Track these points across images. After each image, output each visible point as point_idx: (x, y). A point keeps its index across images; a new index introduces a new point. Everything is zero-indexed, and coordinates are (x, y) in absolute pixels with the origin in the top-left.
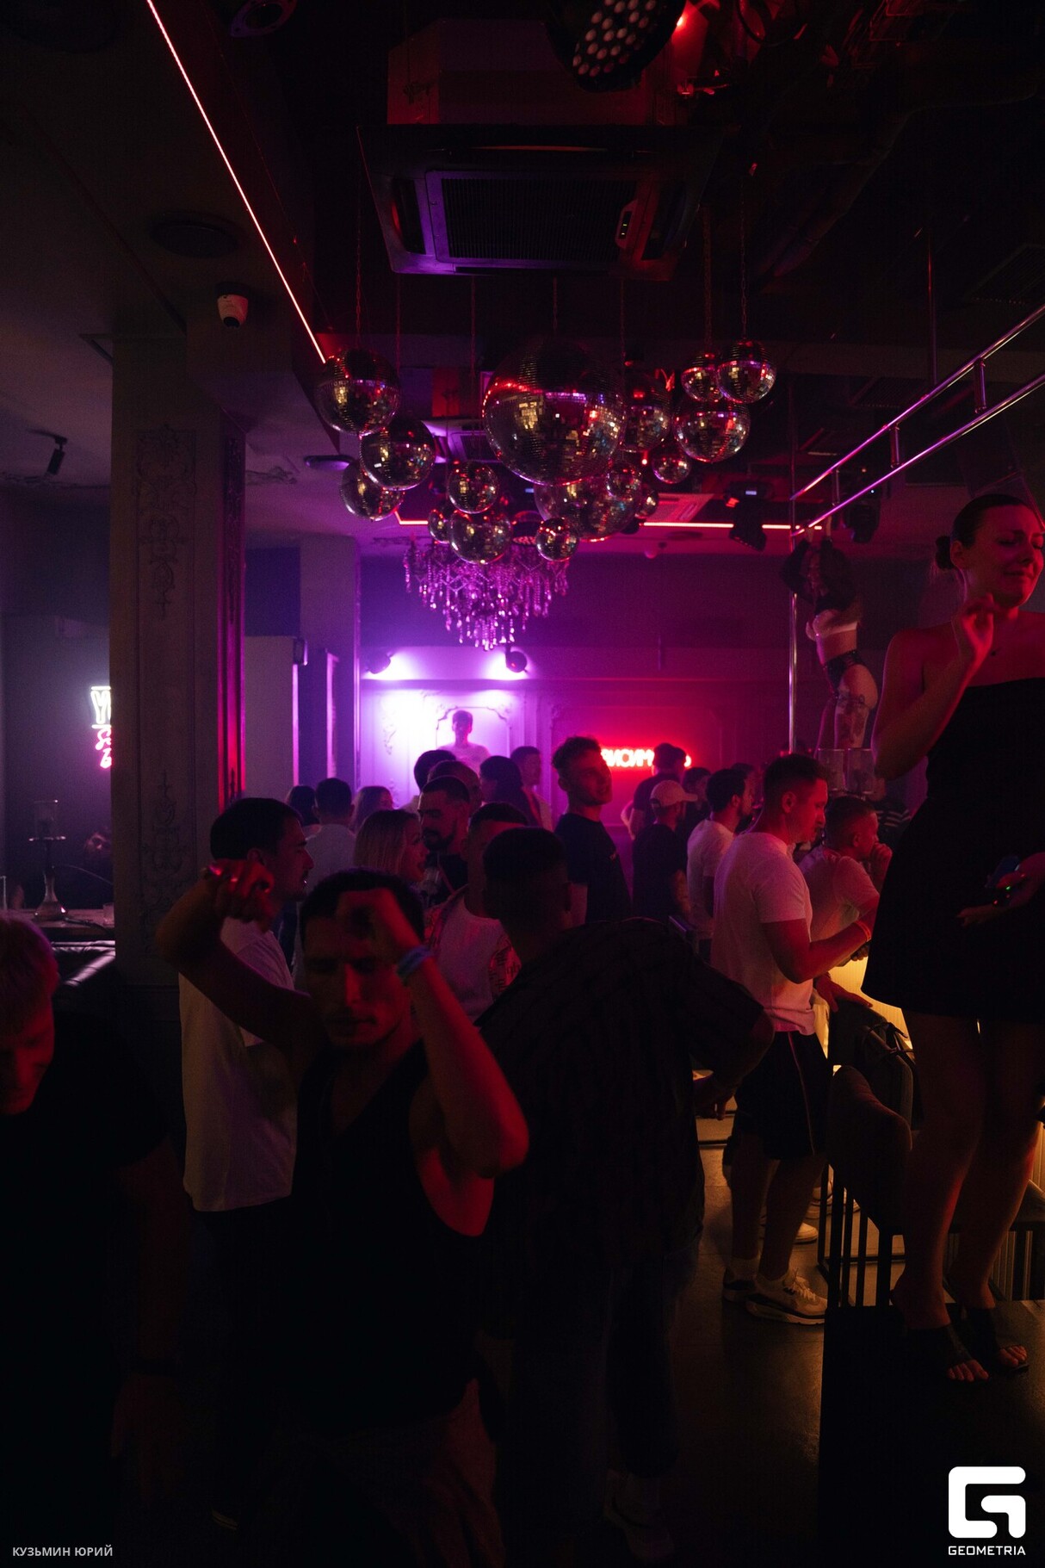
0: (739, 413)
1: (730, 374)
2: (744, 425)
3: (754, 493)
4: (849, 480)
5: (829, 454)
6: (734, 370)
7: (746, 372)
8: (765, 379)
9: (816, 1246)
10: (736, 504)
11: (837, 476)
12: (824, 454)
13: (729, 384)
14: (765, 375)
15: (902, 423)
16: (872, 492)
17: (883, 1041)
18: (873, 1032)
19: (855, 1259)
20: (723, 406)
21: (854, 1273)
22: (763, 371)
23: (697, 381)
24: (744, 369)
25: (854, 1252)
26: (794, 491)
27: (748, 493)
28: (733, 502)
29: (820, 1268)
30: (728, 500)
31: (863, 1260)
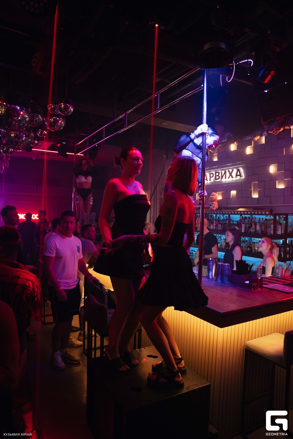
0: (63, 119)
1: (61, 107)
2: (64, 122)
3: (65, 143)
4: (91, 141)
5: (86, 135)
6: (63, 106)
7: (66, 107)
8: (71, 110)
9: (82, 347)
10: (60, 146)
11: (88, 140)
12: (84, 135)
13: (61, 109)
14: (71, 109)
15: (106, 128)
16: (97, 146)
17: (99, 288)
18: (96, 286)
19: (93, 349)
20: (58, 116)
21: (93, 352)
22: (70, 107)
23: (52, 108)
24: (65, 106)
25: (93, 347)
26: (76, 143)
27: (63, 143)
28: (59, 145)
29: (84, 353)
30: (57, 144)
31: (96, 348)
